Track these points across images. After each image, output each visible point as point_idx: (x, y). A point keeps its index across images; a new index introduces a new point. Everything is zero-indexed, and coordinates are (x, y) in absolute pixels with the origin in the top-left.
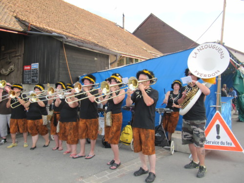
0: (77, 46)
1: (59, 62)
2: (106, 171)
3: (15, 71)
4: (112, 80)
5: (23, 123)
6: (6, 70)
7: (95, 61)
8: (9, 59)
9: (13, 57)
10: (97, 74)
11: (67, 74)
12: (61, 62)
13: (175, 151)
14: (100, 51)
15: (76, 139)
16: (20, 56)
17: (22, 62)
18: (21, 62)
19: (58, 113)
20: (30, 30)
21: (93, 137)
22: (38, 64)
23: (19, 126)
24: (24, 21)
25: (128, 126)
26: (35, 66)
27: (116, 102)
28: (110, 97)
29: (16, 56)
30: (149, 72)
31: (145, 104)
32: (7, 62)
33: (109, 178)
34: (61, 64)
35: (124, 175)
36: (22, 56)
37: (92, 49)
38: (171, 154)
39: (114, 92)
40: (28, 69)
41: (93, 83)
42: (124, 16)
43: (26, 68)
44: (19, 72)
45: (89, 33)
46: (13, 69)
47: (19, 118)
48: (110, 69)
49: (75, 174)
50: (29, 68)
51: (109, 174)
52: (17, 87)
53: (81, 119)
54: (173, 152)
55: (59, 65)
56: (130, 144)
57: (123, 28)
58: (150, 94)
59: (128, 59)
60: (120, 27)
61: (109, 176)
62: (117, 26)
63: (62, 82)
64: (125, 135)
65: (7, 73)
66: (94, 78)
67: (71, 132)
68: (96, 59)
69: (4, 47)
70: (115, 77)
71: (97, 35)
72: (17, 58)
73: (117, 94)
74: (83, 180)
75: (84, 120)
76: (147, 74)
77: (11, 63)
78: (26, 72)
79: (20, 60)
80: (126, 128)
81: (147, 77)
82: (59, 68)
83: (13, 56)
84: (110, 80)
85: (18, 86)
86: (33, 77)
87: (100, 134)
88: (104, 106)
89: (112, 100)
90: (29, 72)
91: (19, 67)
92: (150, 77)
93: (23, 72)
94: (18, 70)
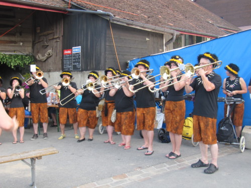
0: (125, 25)
1: (105, 45)
2: (165, 164)
3: (54, 56)
4: (172, 64)
5: (73, 113)
6: (43, 56)
7: (146, 41)
8: (46, 42)
9: (50, 40)
10: (150, 58)
11: (115, 59)
12: (107, 44)
13: (245, 149)
14: (153, 30)
15: (131, 130)
16: (59, 38)
17: (61, 46)
18: (59, 45)
19: (110, 103)
20: (70, 8)
21: (149, 128)
22: (80, 47)
23: (70, 116)
25: (189, 118)
26: (77, 50)
27: (177, 88)
28: (170, 83)
29: (53, 39)
30: (211, 55)
32: (43, 46)
33: (168, 170)
34: (107, 47)
35: (184, 168)
36: (61, 38)
37: (142, 27)
38: (241, 152)
39: (175, 78)
40: (68, 54)
41: (148, 69)
43: (66, 52)
44: (58, 57)
45: (137, 6)
46: (51, 54)
47: (70, 108)
48: (165, 52)
49: (132, 164)
50: (69, 52)
51: (168, 166)
52: (67, 75)
53: (137, 109)
54: (243, 151)
55: (105, 48)
56: (190, 138)
59: (187, 37)
61: (168, 168)
63: (112, 68)
64: (185, 129)
65: (44, 58)
66: (148, 63)
67: (126, 121)
68: (147, 39)
69: (39, 28)
70: (175, 60)
71: (147, 7)
72: (55, 41)
73: (179, 79)
74: (142, 170)
75: (142, 109)
76: (208, 58)
77: (48, 47)
78: (66, 57)
79: (58, 43)
80: (186, 121)
81: (208, 61)
82: (105, 51)
83: (51, 38)
84: (169, 64)
85: (68, 73)
86: (74, 62)
87: (155, 127)
88: (160, 96)
89: (173, 85)
90: (70, 57)
91: (58, 51)
92: (212, 61)
93: (63, 57)
94: (56, 56)
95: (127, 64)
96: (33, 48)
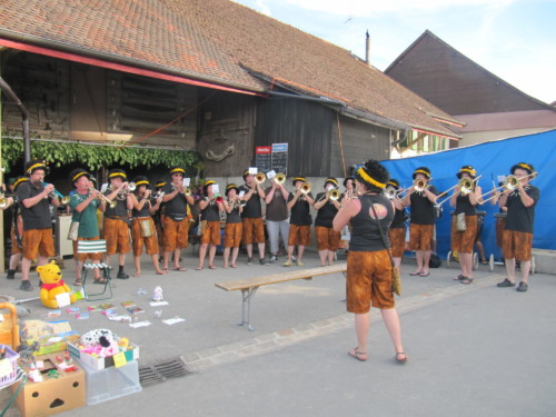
1: (330, 143)
3: (238, 154)
4: (464, 175)
6: (219, 153)
7: (371, 140)
8: (223, 135)
9: (231, 131)
12: (333, 142)
16: (247, 129)
18: (248, 140)
20: (273, 90)
22: (286, 144)
24: (261, 74)
26: (280, 148)
29: (237, 130)
30: (528, 166)
31: (523, 205)
32: (218, 139)
36: (251, 130)
40: (264, 153)
42: (368, 35)
43: (260, 150)
44: (245, 157)
46: (233, 152)
50: (267, 150)
55: (330, 147)
57: (366, 62)
58: (528, 192)
60: (360, 59)
62: (354, 57)
65: (221, 157)
68: (373, 136)
72: (239, 133)
76: (525, 169)
77: (228, 142)
78: (261, 157)
79: (246, 137)
81: (525, 172)
83: (233, 129)
86: (275, 165)
90: (267, 157)
91: (245, 148)
93: (254, 157)
94: (242, 154)
95: (352, 169)
96: (197, 140)
